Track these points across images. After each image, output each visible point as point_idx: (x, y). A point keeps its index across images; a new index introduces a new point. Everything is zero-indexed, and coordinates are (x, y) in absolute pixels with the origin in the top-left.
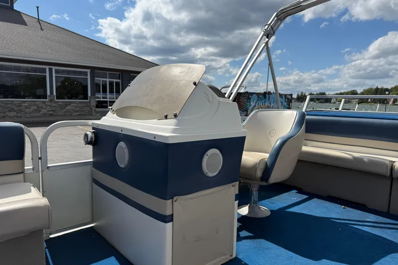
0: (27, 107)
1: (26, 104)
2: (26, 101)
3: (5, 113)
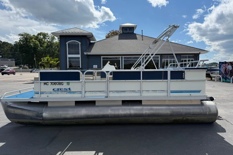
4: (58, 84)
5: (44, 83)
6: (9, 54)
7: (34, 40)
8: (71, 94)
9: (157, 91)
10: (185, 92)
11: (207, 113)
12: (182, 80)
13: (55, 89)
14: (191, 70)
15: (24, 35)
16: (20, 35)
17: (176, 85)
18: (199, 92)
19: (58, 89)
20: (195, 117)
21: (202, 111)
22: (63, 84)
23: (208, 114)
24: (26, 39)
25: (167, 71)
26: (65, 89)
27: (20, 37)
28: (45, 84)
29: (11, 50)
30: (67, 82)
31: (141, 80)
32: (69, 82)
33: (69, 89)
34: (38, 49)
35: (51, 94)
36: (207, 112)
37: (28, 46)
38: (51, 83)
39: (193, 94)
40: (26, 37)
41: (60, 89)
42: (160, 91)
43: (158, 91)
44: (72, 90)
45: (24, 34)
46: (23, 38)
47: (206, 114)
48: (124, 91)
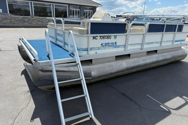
1: (44, 19)
3: (37, 22)
4: (106, 38)
5: (93, 36)
8: (116, 48)
12: (181, 32)
13: (103, 44)
14: (186, 24)
19: (106, 44)
22: (111, 38)
26: (112, 43)
28: (94, 38)
30: (115, 36)
32: (116, 36)
33: (116, 43)
35: (99, 50)
38: (100, 36)
41: (108, 44)
44: (118, 44)
48: (152, 43)
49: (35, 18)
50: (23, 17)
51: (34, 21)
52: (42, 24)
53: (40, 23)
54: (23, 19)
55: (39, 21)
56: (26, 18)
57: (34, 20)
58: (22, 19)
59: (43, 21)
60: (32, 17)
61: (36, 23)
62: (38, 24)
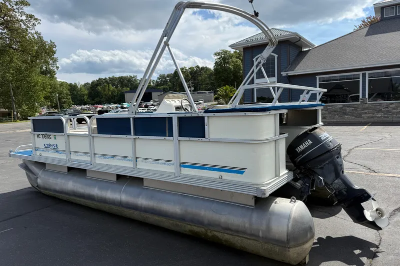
0: (394, 108)
1: (394, 106)
2: (393, 103)
3: (373, 114)
6: (207, 84)
7: (234, 59)
9: (158, 160)
10: (210, 169)
11: (261, 234)
12: (200, 139)
13: (46, 145)
14: (216, 114)
15: (222, 53)
16: (216, 55)
17: (192, 149)
18: (241, 171)
20: (231, 237)
21: (247, 225)
23: (263, 237)
24: (224, 59)
25: (172, 118)
26: (53, 145)
27: (216, 57)
28: (38, 136)
29: (209, 78)
30: (54, 136)
31: (132, 136)
32: (56, 136)
33: (57, 145)
34: (239, 72)
36: (259, 232)
37: (226, 70)
39: (227, 176)
40: (223, 56)
41: (50, 146)
42: (164, 162)
43: (160, 161)
45: (221, 51)
46: (219, 58)
47: (258, 236)
48: (112, 156)
49: (369, 104)
50: (343, 105)
51: (366, 111)
52: (384, 117)
53: (379, 115)
54: (344, 108)
55: (380, 111)
56: (349, 106)
57: (367, 108)
58: (341, 108)
59: (388, 111)
60: (363, 103)
61: (371, 115)
62: (376, 116)
